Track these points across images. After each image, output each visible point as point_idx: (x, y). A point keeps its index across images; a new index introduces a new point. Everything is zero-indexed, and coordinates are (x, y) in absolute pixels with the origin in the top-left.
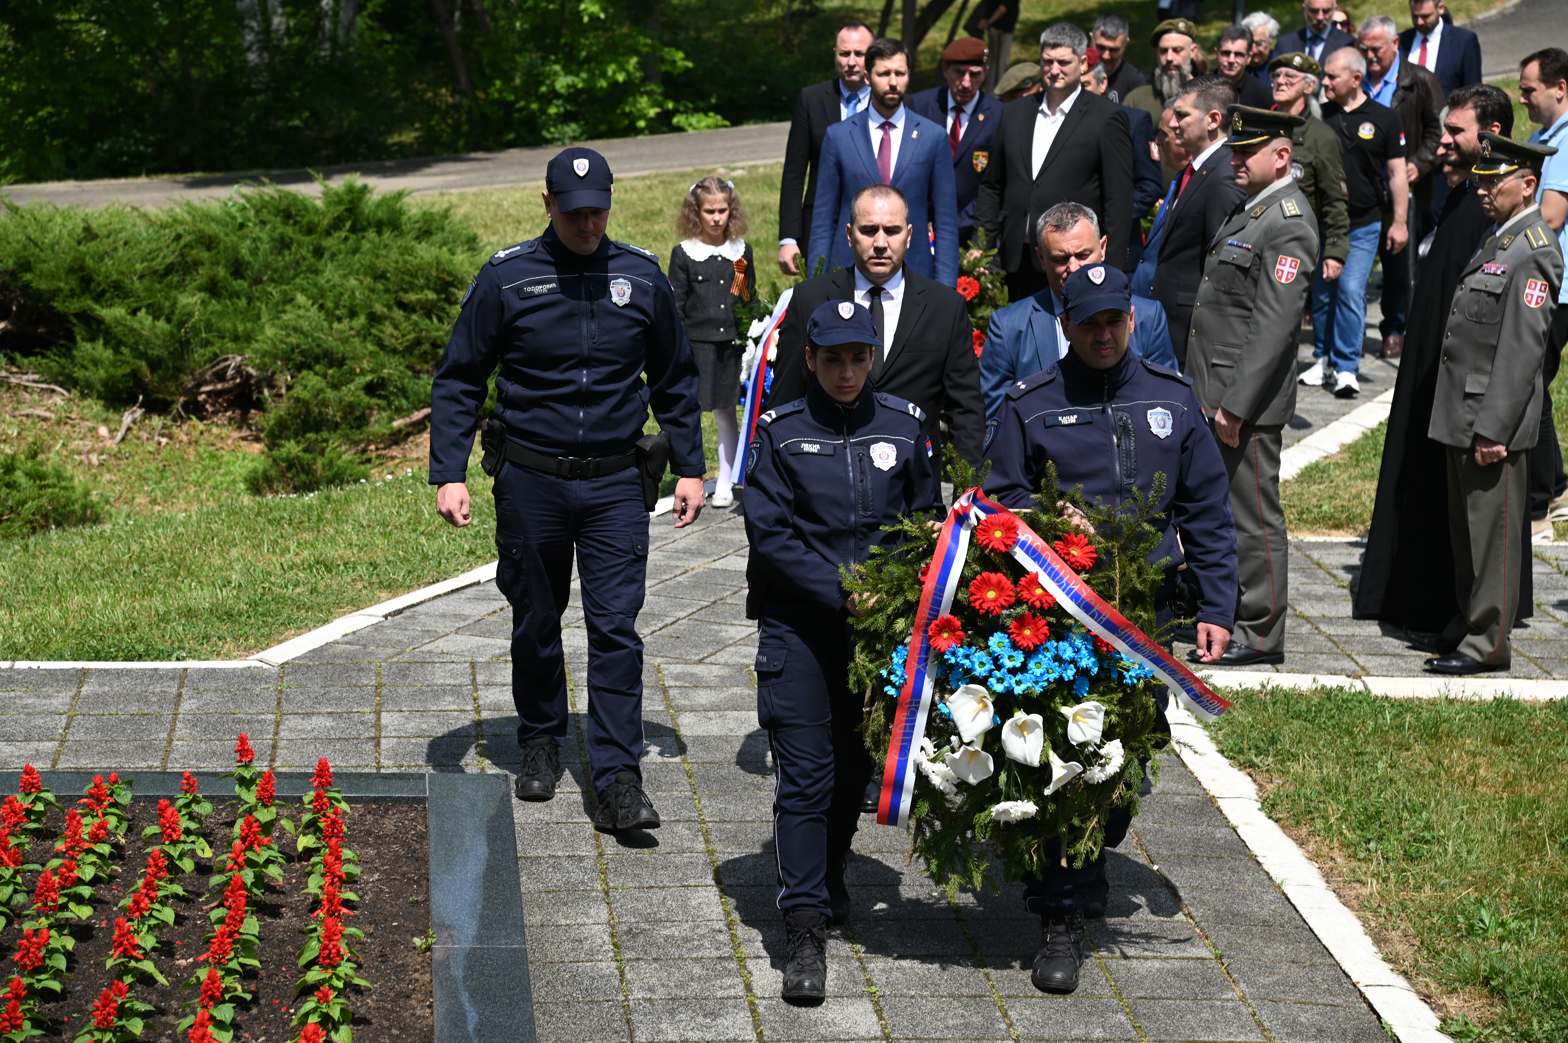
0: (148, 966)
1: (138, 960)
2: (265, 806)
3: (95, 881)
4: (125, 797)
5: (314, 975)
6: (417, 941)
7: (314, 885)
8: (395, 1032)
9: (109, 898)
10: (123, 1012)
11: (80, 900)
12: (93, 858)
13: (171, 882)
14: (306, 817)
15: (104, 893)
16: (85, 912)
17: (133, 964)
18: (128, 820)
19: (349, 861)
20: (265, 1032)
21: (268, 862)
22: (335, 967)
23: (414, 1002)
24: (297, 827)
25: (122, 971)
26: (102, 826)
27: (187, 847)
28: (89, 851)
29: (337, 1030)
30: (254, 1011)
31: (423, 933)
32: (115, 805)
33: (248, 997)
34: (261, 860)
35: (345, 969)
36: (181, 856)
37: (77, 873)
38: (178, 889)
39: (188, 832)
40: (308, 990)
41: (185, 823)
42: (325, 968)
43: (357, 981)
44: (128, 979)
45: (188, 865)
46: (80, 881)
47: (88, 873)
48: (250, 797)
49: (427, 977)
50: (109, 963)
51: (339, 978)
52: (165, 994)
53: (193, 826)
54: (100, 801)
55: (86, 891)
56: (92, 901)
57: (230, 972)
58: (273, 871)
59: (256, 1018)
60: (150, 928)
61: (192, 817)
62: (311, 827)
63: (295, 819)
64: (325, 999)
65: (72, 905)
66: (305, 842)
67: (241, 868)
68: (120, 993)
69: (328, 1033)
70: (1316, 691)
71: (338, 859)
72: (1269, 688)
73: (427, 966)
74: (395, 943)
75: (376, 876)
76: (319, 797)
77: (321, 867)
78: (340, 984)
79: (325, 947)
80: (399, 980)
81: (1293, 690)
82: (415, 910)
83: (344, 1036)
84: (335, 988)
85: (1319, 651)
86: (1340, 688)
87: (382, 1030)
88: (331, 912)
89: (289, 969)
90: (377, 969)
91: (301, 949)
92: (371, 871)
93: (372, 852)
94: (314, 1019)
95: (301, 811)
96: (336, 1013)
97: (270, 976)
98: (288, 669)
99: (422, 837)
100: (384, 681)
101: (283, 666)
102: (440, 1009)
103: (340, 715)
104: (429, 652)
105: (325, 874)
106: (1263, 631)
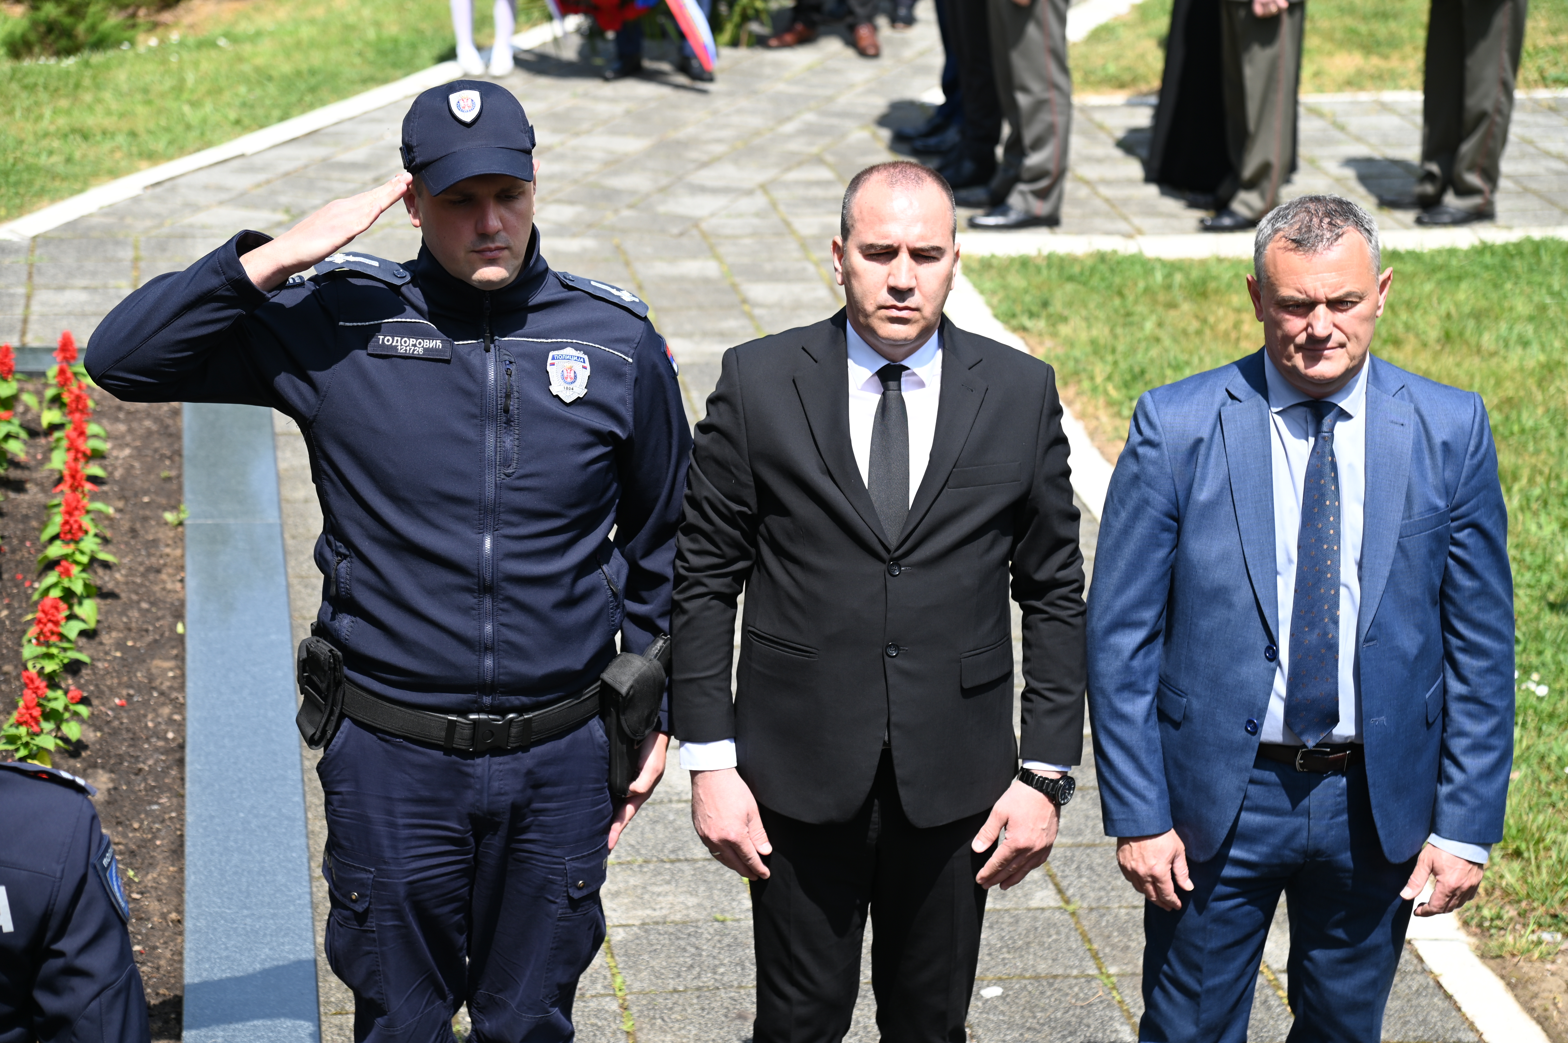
2: (6, 382)
5: (56, 550)
6: (169, 517)
7: (59, 460)
8: (145, 605)
14: (50, 393)
19: (96, 436)
20: (8, 607)
21: (9, 436)
22: (77, 541)
23: (164, 576)
24: (40, 402)
29: (80, 603)
31: (174, 508)
34: (1, 435)
35: (89, 544)
40: (51, 565)
42: (67, 542)
43: (103, 556)
51: (82, 553)
58: (14, 447)
62: (57, 401)
63: (39, 394)
64: (67, 573)
66: (51, 417)
69: (70, 607)
70: (1091, 255)
71: (82, 433)
72: (1045, 253)
73: (180, 540)
74: (145, 519)
75: (127, 452)
76: (62, 372)
77: (65, 443)
78: (85, 559)
79: (66, 523)
80: (149, 555)
81: (1069, 255)
82: (167, 486)
83: (88, 610)
84: (77, 563)
85: (1096, 213)
86: (1115, 252)
87: (132, 604)
88: (74, 488)
89: (33, 544)
90: (127, 544)
91: (44, 524)
92: (122, 447)
93: (122, 428)
94: (55, 593)
95: (47, 386)
96: (78, 588)
97: (13, 552)
98: (40, 241)
99: (176, 413)
100: (143, 254)
101: (34, 239)
102: (191, 583)
103: (95, 290)
104: (190, 226)
105: (68, 451)
106: (1042, 195)
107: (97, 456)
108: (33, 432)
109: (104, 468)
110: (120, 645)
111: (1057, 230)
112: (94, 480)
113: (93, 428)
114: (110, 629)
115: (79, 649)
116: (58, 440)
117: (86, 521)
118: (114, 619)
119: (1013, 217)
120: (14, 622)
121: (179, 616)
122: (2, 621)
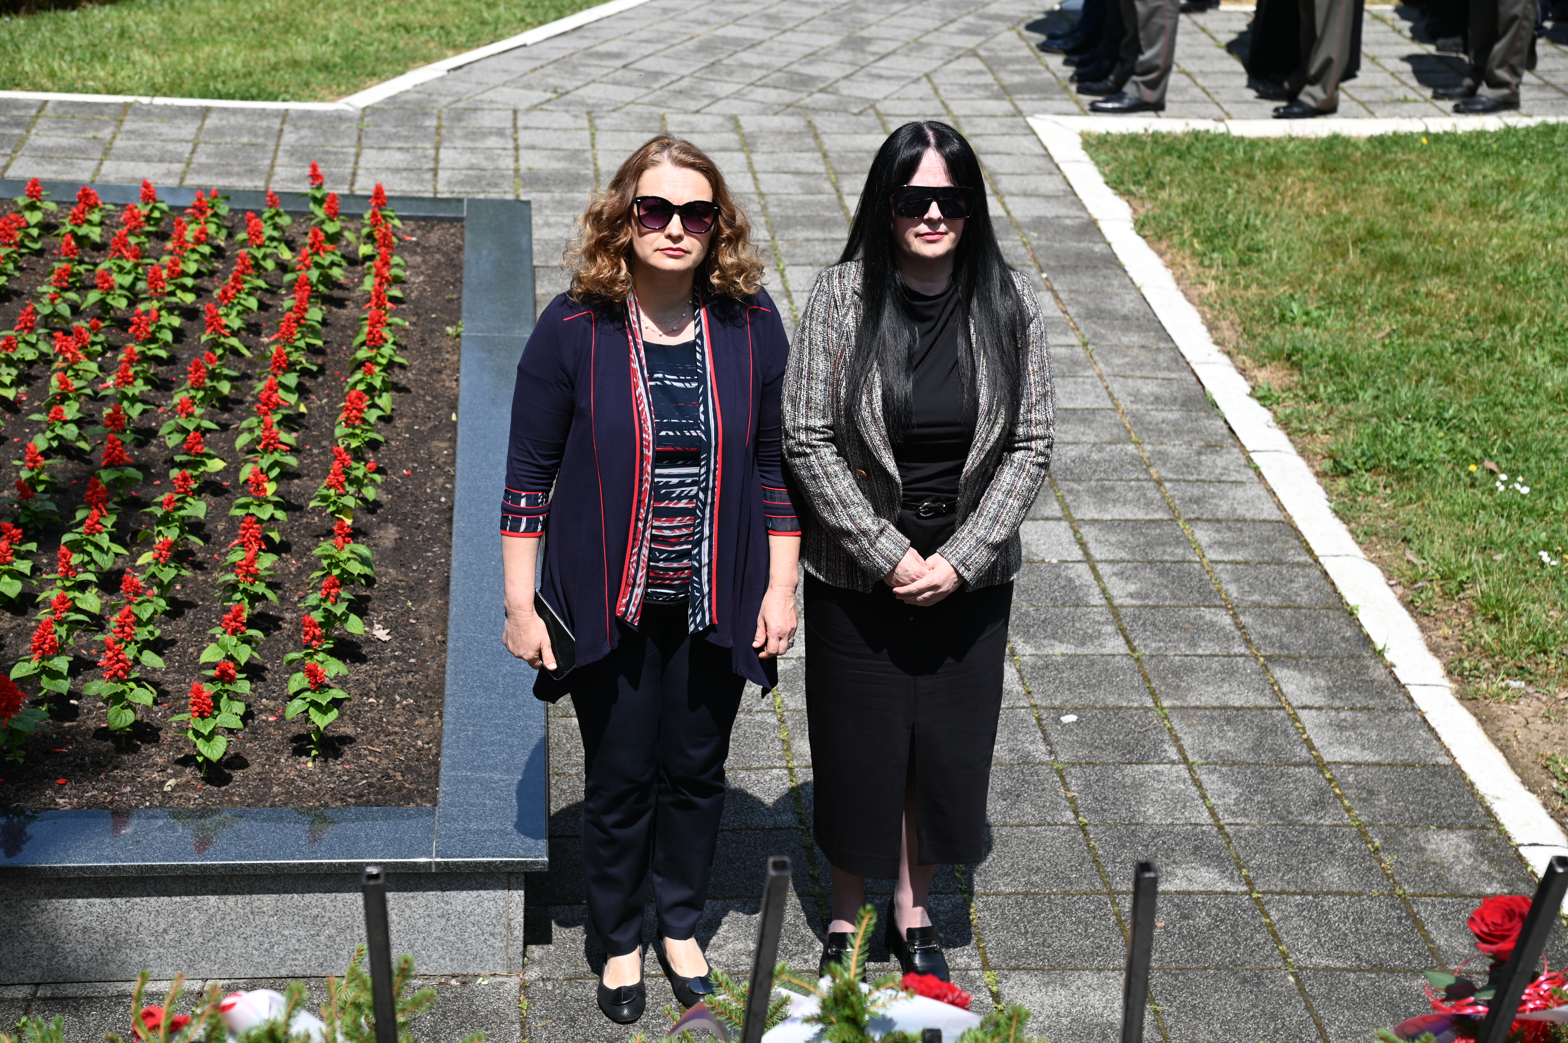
0: (234, 342)
1: (225, 336)
2: (332, 220)
3: (198, 275)
4: (224, 209)
5: (363, 354)
6: (450, 330)
7: (369, 284)
8: (428, 398)
9: (211, 287)
10: (214, 376)
11: (184, 288)
12: (196, 256)
13: (258, 277)
14: (365, 231)
15: (206, 283)
16: (189, 298)
17: (222, 339)
18: (227, 228)
19: (398, 265)
20: (328, 396)
21: (333, 264)
22: (379, 348)
23: (444, 376)
24: (358, 238)
25: (214, 344)
26: (203, 231)
27: (269, 251)
28: (194, 251)
29: (380, 396)
30: (320, 379)
31: (454, 323)
32: (215, 215)
33: (315, 368)
34: (326, 263)
35: (387, 350)
36: (265, 257)
37: (182, 266)
38: (261, 283)
39: (272, 239)
40: (360, 365)
41: (268, 231)
42: (371, 348)
43: (398, 359)
44: (219, 351)
45: (270, 265)
46: (183, 274)
47: (192, 268)
48: (320, 213)
49: (455, 358)
50: (204, 338)
51: (383, 356)
52: (251, 363)
53: (276, 234)
54: (202, 212)
55: (189, 282)
56: (194, 290)
57: (297, 349)
58: (336, 272)
59: (321, 385)
60: (239, 313)
61: (276, 227)
62: (370, 238)
63: (358, 231)
64: (370, 372)
65: (179, 293)
66: (365, 249)
67: (308, 268)
68: (211, 361)
69: (372, 398)
70: (1187, 134)
71: (386, 264)
72: (1150, 131)
73: (457, 349)
74: (433, 331)
75: (421, 278)
76: (374, 215)
77: (374, 270)
78: (384, 361)
79: (370, 333)
80: (434, 360)
81: (1169, 133)
82: (450, 306)
83: (385, 401)
84: (379, 364)
85: (1193, 101)
86: (1207, 131)
87: (419, 397)
88: (380, 306)
89: (349, 348)
90: (418, 350)
91: (357, 333)
92: (418, 274)
93: (419, 259)
94: (361, 387)
95: (364, 226)
96: (378, 383)
97: (333, 353)
98: (368, 111)
99: (460, 249)
100: (444, 123)
101: (364, 109)
102: (463, 382)
103: (407, 150)
104: (481, 101)
105: (376, 276)
106: (1152, 85)
107: (397, 281)
108: (353, 261)
109: (403, 290)
110: (409, 429)
111: (1161, 113)
112: (394, 300)
113: (396, 260)
114: (402, 416)
115: (378, 432)
116: (370, 268)
117: (386, 333)
118: (405, 408)
119: (1126, 102)
120: (332, 408)
121: (454, 408)
122: (322, 407)
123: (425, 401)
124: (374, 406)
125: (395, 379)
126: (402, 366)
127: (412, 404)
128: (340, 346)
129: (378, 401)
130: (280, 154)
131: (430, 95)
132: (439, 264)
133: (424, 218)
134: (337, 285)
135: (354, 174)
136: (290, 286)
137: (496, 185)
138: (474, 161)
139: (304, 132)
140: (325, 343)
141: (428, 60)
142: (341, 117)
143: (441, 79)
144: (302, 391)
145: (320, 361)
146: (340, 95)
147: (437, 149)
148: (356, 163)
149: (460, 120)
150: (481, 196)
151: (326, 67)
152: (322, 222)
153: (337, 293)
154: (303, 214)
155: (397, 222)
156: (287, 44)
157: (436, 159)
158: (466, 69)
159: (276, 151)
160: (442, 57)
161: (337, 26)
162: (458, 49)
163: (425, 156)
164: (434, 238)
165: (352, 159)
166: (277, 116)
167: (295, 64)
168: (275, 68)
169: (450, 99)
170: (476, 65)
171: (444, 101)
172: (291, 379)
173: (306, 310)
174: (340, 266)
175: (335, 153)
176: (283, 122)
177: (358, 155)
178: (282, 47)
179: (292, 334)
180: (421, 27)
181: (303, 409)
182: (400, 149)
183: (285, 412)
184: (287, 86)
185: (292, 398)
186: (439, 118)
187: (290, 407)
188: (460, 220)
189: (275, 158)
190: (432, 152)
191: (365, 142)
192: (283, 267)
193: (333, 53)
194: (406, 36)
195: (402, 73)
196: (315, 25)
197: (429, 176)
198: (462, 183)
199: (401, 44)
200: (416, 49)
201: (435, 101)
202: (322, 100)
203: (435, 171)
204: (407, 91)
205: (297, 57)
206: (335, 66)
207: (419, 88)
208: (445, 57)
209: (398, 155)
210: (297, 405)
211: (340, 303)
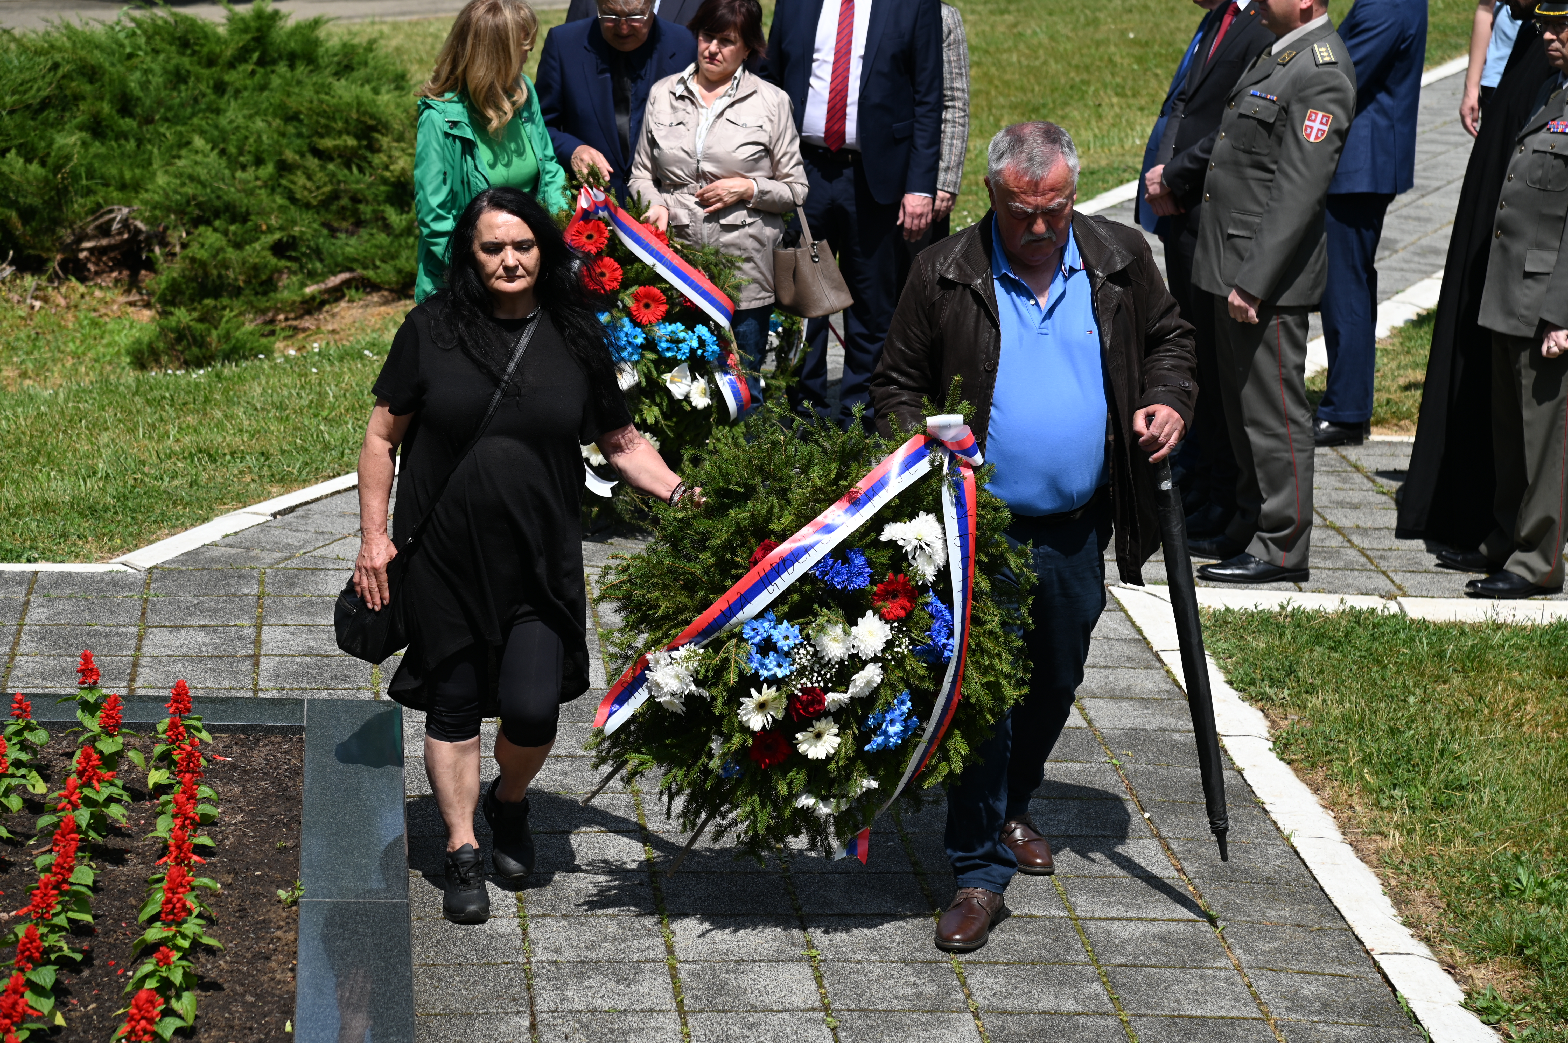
2: (112, 736)
5: (154, 933)
6: (282, 894)
7: (163, 827)
8: (249, 998)
14: (159, 749)
19: (207, 800)
20: (97, 999)
21: (110, 800)
22: (179, 924)
23: (273, 964)
24: (147, 760)
27: (14, 782)
29: (179, 997)
30: (86, 973)
31: (289, 884)
33: (78, 957)
35: (192, 926)
36: (7, 792)
38: (2, 831)
39: (18, 764)
40: (150, 949)
41: (14, 753)
42: (168, 924)
43: (206, 940)
45: (15, 803)
48: (93, 724)
49: (291, 936)
51: (184, 937)
53: (24, 757)
57: (55, 929)
58: (115, 811)
59: (87, 982)
61: (24, 746)
62: (165, 759)
63: (146, 750)
64: (165, 961)
66: (157, 777)
67: (75, 807)
70: (1342, 615)
71: (191, 796)
72: (1289, 609)
73: (292, 922)
74: (256, 896)
75: (240, 818)
76: (173, 726)
77: (171, 807)
78: (186, 944)
79: (168, 901)
80: (258, 939)
81: (1317, 613)
82: (282, 857)
84: (178, 948)
85: (1350, 566)
87: (235, 997)
88: (179, 860)
89: (129, 925)
90: (234, 925)
91: (144, 902)
92: (234, 812)
93: (237, 789)
94: (151, 984)
95: (156, 741)
96: (177, 977)
97: (106, 934)
98: (157, 574)
99: (296, 773)
100: (268, 590)
101: (150, 570)
102: (303, 973)
103: (214, 629)
104: (323, 557)
105: (174, 816)
106: (1286, 544)
107: (206, 822)
108: (139, 794)
109: (214, 836)
113: (204, 791)
114: (209, 1026)
116: (165, 803)
117: (191, 901)
118: (214, 1015)
119: (1252, 568)
120: (102, 1018)
121: (288, 1012)
122: (87, 1016)
123: (244, 1003)
124: (169, 1012)
125: (200, 971)
126: (210, 951)
127: (225, 1008)
128: (117, 922)
129: (175, 1005)
130: (24, 637)
131: (248, 549)
132: (266, 795)
133: (244, 729)
134: (115, 830)
135: (135, 665)
136: (47, 834)
137: (345, 678)
138: (312, 643)
139: (60, 606)
140: (95, 917)
141: (243, 500)
142: (115, 582)
143: (263, 527)
144: (59, 992)
145: (85, 945)
146: (113, 551)
147: (259, 627)
148: (138, 649)
149: (293, 585)
150: (324, 695)
151: (93, 511)
152: (95, 739)
153: (114, 842)
154: (64, 726)
155: (205, 736)
156: (35, 479)
157: (257, 642)
158: (300, 512)
159: (19, 632)
160: (263, 496)
161: (106, 453)
162: (287, 482)
163: (240, 638)
164: (258, 757)
165: (133, 643)
166: (20, 583)
167: (46, 507)
168: (16, 513)
169: (277, 555)
170: (313, 505)
171: (269, 558)
172: (46, 976)
173: (71, 870)
174: (118, 801)
175: (107, 635)
176: (29, 593)
177: (140, 638)
178: (27, 481)
179: (49, 906)
180: (232, 454)
181: (59, 1020)
182: (203, 626)
183: (34, 1026)
184: (34, 540)
185: (45, 1005)
186: (261, 583)
187: (40, 1018)
188: (299, 730)
189: (16, 643)
190: (251, 631)
191: (151, 618)
192: (35, 806)
193: (103, 490)
194: (211, 466)
195: (206, 520)
196: (75, 450)
197: (246, 666)
198: (295, 675)
199: (204, 477)
200: (225, 485)
201: (255, 558)
202: (87, 559)
203: (255, 659)
204: (214, 544)
205: (49, 496)
206: (106, 509)
207: (233, 540)
208: (269, 496)
209: (201, 637)
210: (52, 1014)
211: (117, 857)
